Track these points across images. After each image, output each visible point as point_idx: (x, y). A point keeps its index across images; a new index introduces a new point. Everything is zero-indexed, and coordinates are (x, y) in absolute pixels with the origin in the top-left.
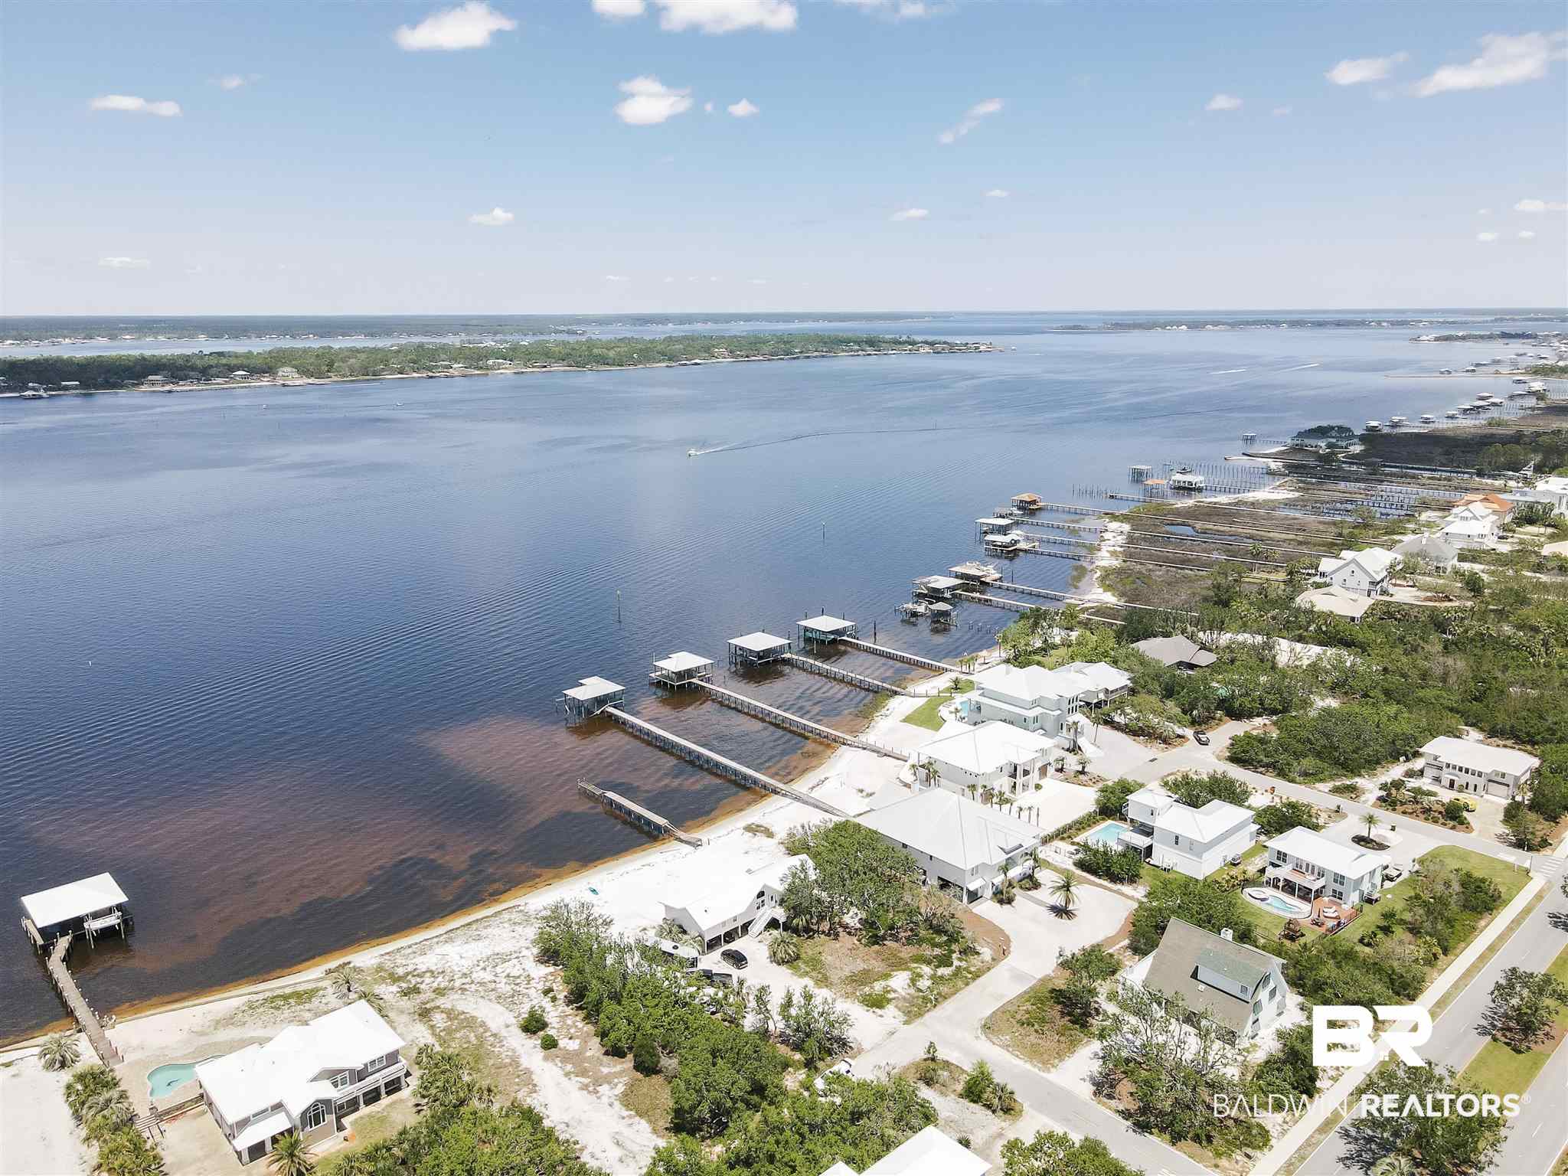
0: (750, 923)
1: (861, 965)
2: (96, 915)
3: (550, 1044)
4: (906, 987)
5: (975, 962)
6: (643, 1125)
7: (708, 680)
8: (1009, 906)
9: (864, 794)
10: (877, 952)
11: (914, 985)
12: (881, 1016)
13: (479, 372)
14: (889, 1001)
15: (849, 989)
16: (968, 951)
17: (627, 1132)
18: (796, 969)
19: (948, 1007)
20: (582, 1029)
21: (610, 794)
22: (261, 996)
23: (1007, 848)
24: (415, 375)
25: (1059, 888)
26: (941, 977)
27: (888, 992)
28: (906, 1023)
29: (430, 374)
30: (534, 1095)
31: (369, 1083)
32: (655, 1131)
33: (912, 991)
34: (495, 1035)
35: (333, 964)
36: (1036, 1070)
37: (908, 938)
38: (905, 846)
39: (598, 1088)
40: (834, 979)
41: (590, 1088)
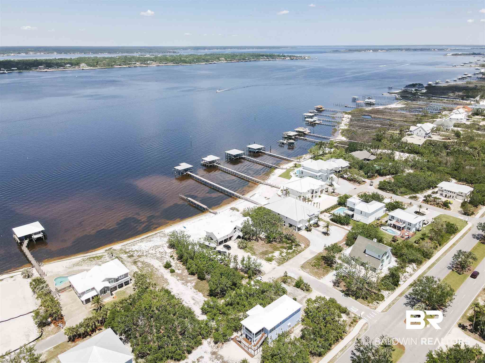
0: (232, 237)
1: (265, 249)
2: (35, 234)
3: (172, 271)
5: (299, 248)
6: (201, 294)
7: (219, 164)
8: (310, 232)
9: (267, 198)
10: (270, 245)
11: (281, 255)
12: (271, 264)
13: (144, 65)
14: (273, 259)
15: (262, 256)
16: (297, 245)
17: (196, 296)
18: (246, 250)
19: (290, 261)
20: (182, 267)
21: (189, 199)
22: (86, 258)
23: (310, 215)
24: (124, 66)
25: (325, 227)
26: (289, 253)
27: (273, 257)
28: (278, 266)
29: (130, 66)
30: (168, 286)
31: (120, 282)
32: (204, 296)
33: (280, 257)
34: (156, 269)
35: (107, 248)
36: (316, 279)
37: (279, 241)
38: (279, 214)
39: (187, 284)
40: (257, 253)
41: (185, 284)
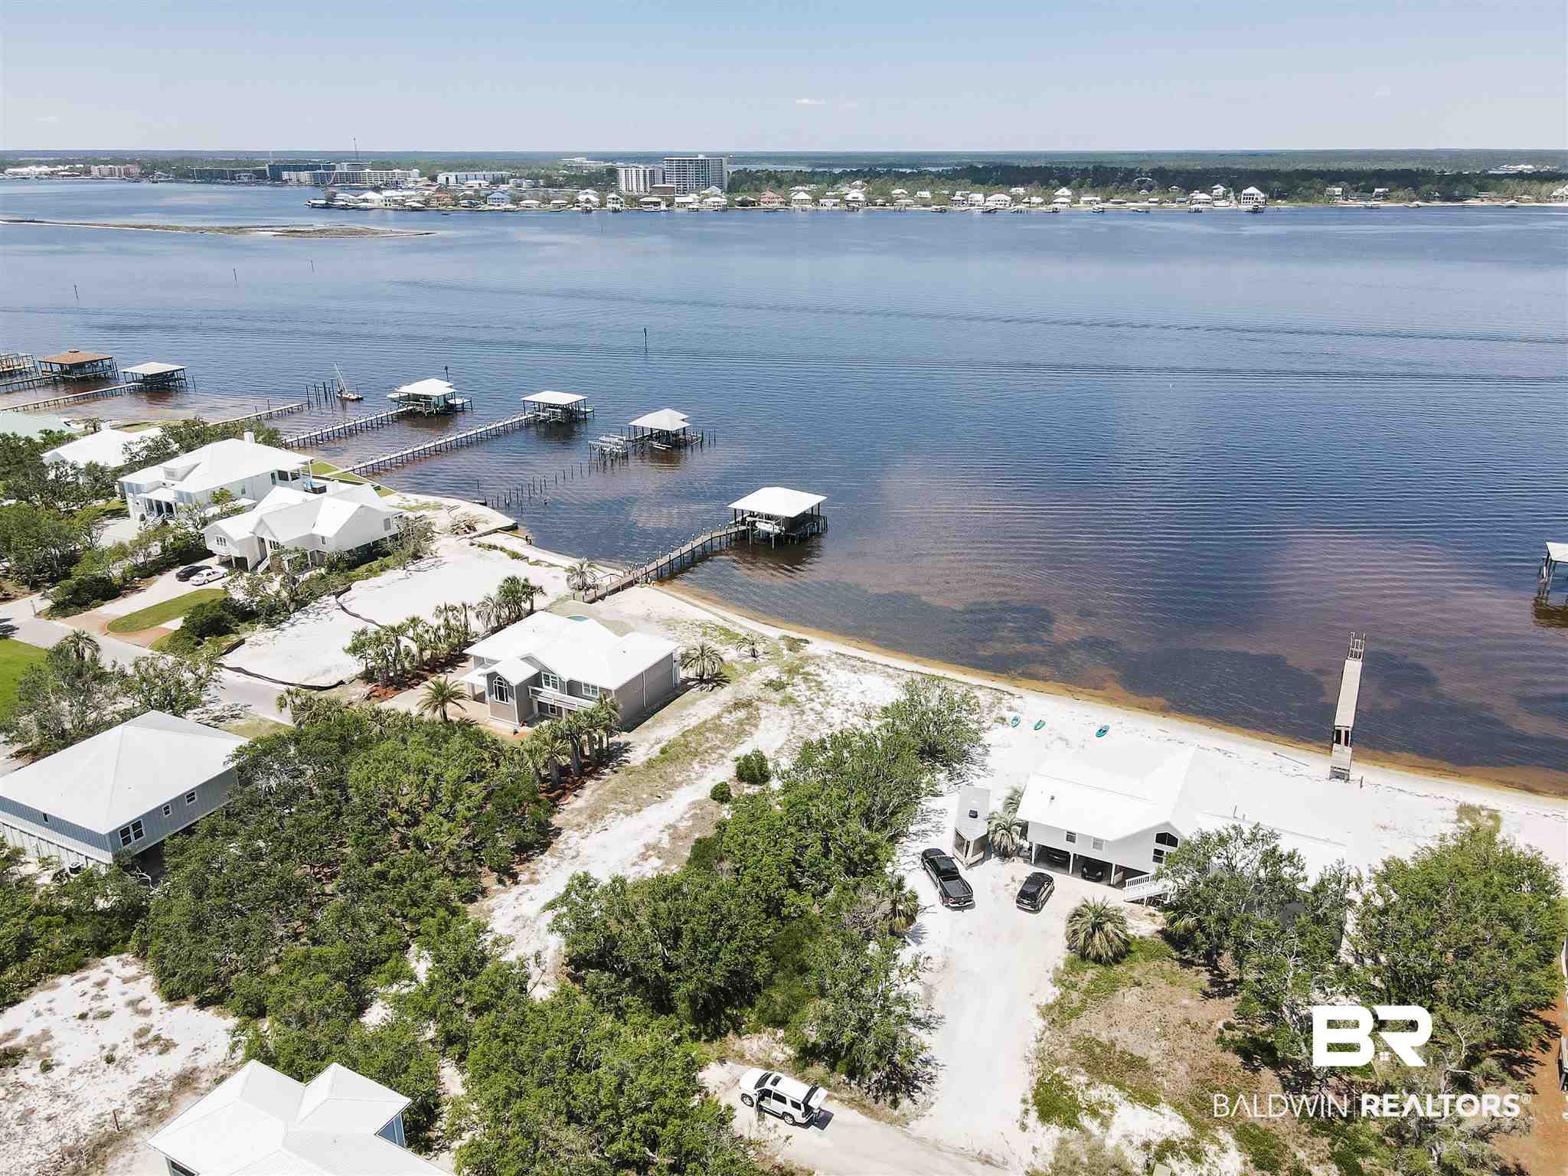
18: (1074, 970)
27: (1095, 1114)
41: (651, 852)
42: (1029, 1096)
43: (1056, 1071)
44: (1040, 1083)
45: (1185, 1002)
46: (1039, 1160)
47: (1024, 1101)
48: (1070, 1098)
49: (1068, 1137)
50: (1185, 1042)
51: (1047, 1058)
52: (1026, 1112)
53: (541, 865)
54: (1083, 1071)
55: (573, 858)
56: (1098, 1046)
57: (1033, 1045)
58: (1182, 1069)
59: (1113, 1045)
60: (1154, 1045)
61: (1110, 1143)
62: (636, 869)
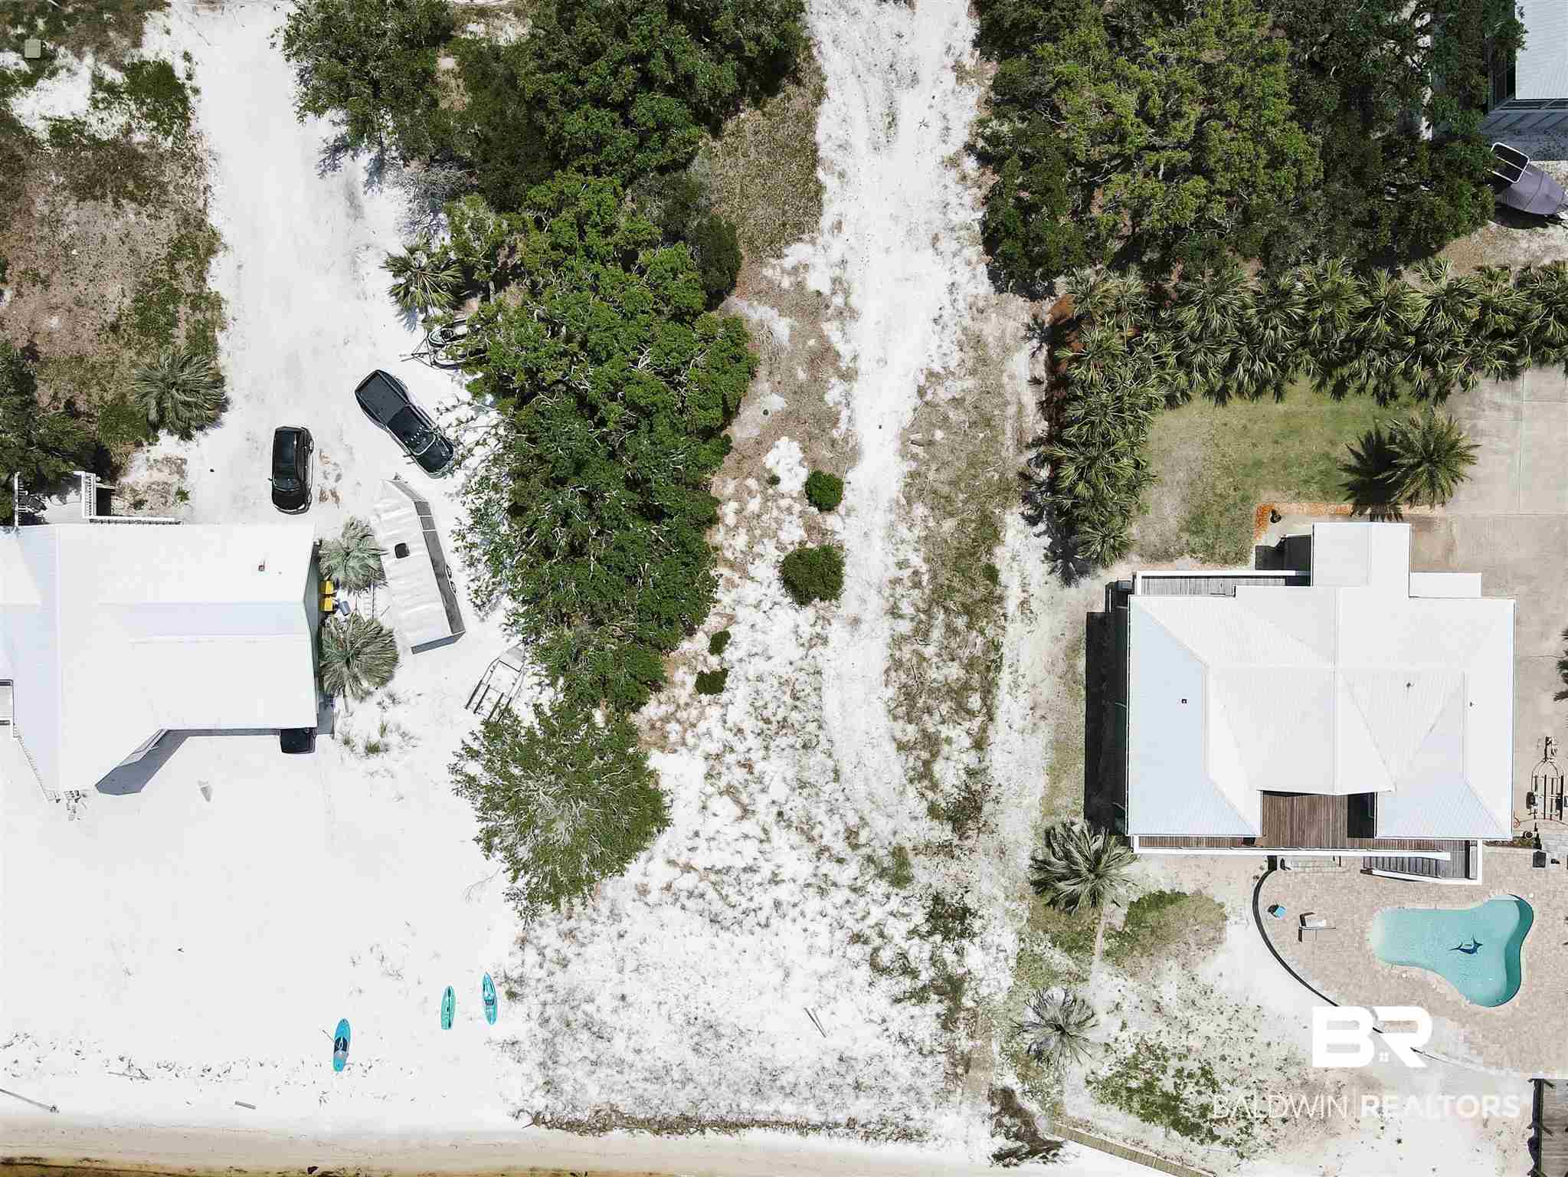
1: (79, 216)
3: (822, 494)
4: (63, 73)
6: (827, 128)
12: (187, 57)
14: (134, 71)
15: (171, 172)
17: (860, 139)
20: (737, 497)
27: (111, 89)
30: (937, 367)
32: (820, 95)
34: (894, 612)
39: (826, 290)
40: (168, 226)
41: (838, 301)
42: (193, 100)
43: (171, 138)
44: (185, 119)
45: (54, 322)
46: (161, 23)
47: (196, 91)
48: (143, 103)
49: (134, 51)
50: (42, 250)
51: (191, 163)
52: (189, 77)
53: (967, 199)
54: (141, 149)
55: (936, 238)
56: (131, 193)
57: (210, 179)
58: (40, 208)
59: (117, 204)
60: (75, 227)
61: (89, 60)
62: (835, 255)
